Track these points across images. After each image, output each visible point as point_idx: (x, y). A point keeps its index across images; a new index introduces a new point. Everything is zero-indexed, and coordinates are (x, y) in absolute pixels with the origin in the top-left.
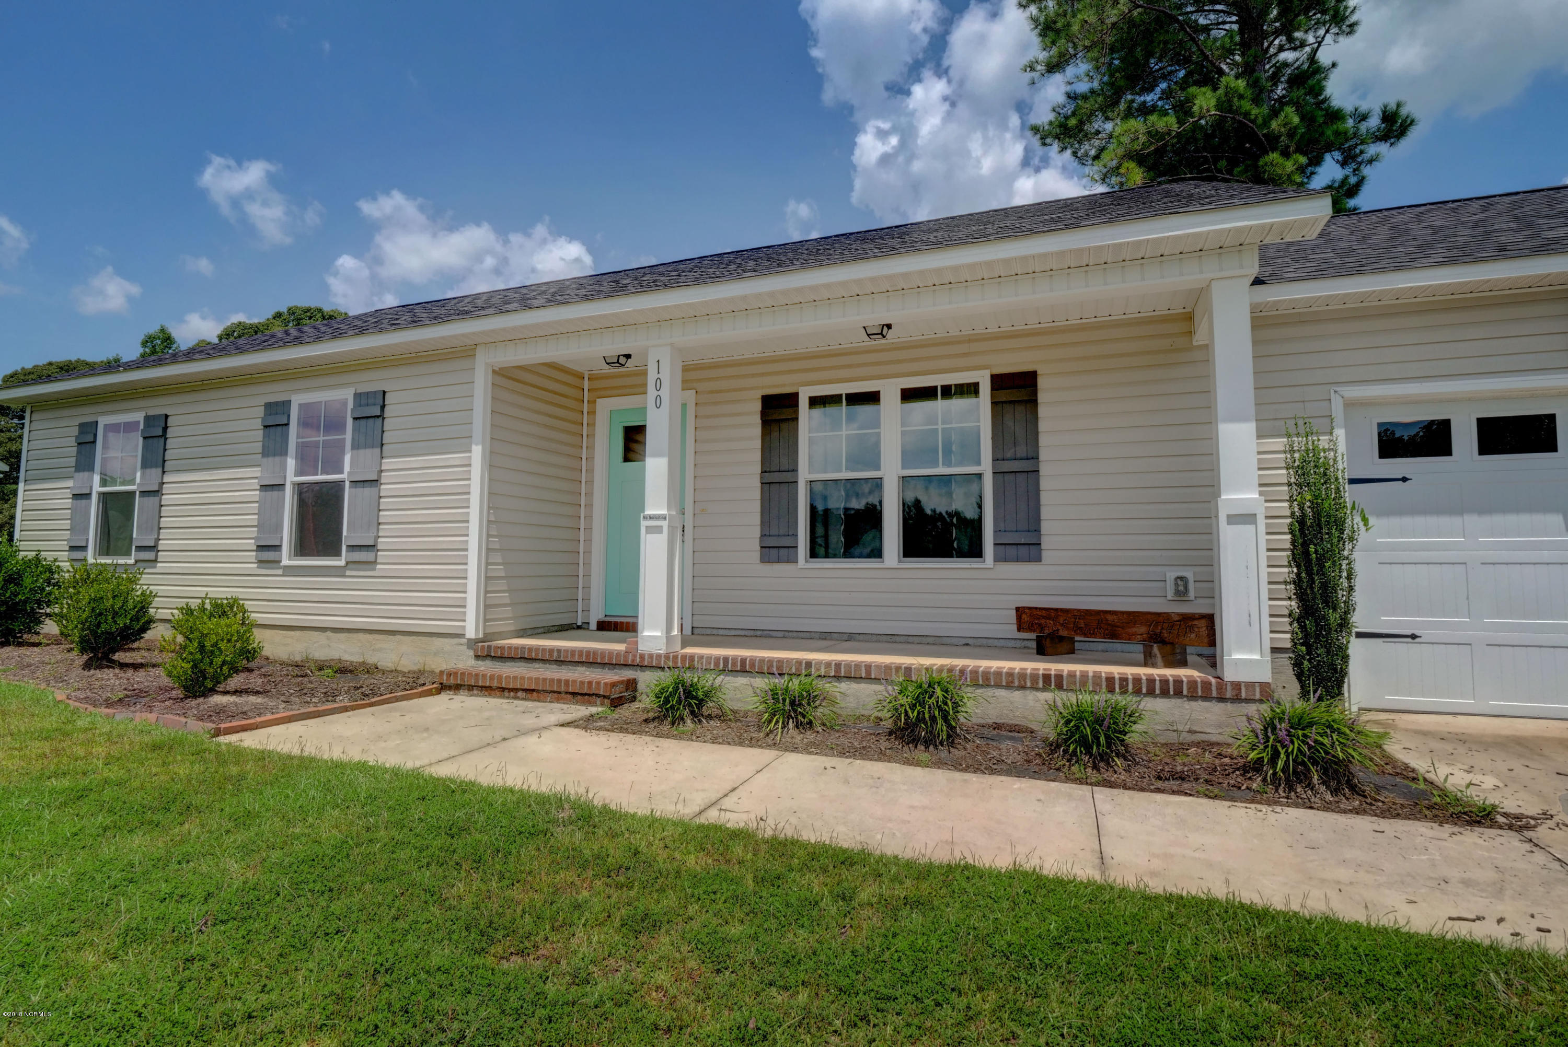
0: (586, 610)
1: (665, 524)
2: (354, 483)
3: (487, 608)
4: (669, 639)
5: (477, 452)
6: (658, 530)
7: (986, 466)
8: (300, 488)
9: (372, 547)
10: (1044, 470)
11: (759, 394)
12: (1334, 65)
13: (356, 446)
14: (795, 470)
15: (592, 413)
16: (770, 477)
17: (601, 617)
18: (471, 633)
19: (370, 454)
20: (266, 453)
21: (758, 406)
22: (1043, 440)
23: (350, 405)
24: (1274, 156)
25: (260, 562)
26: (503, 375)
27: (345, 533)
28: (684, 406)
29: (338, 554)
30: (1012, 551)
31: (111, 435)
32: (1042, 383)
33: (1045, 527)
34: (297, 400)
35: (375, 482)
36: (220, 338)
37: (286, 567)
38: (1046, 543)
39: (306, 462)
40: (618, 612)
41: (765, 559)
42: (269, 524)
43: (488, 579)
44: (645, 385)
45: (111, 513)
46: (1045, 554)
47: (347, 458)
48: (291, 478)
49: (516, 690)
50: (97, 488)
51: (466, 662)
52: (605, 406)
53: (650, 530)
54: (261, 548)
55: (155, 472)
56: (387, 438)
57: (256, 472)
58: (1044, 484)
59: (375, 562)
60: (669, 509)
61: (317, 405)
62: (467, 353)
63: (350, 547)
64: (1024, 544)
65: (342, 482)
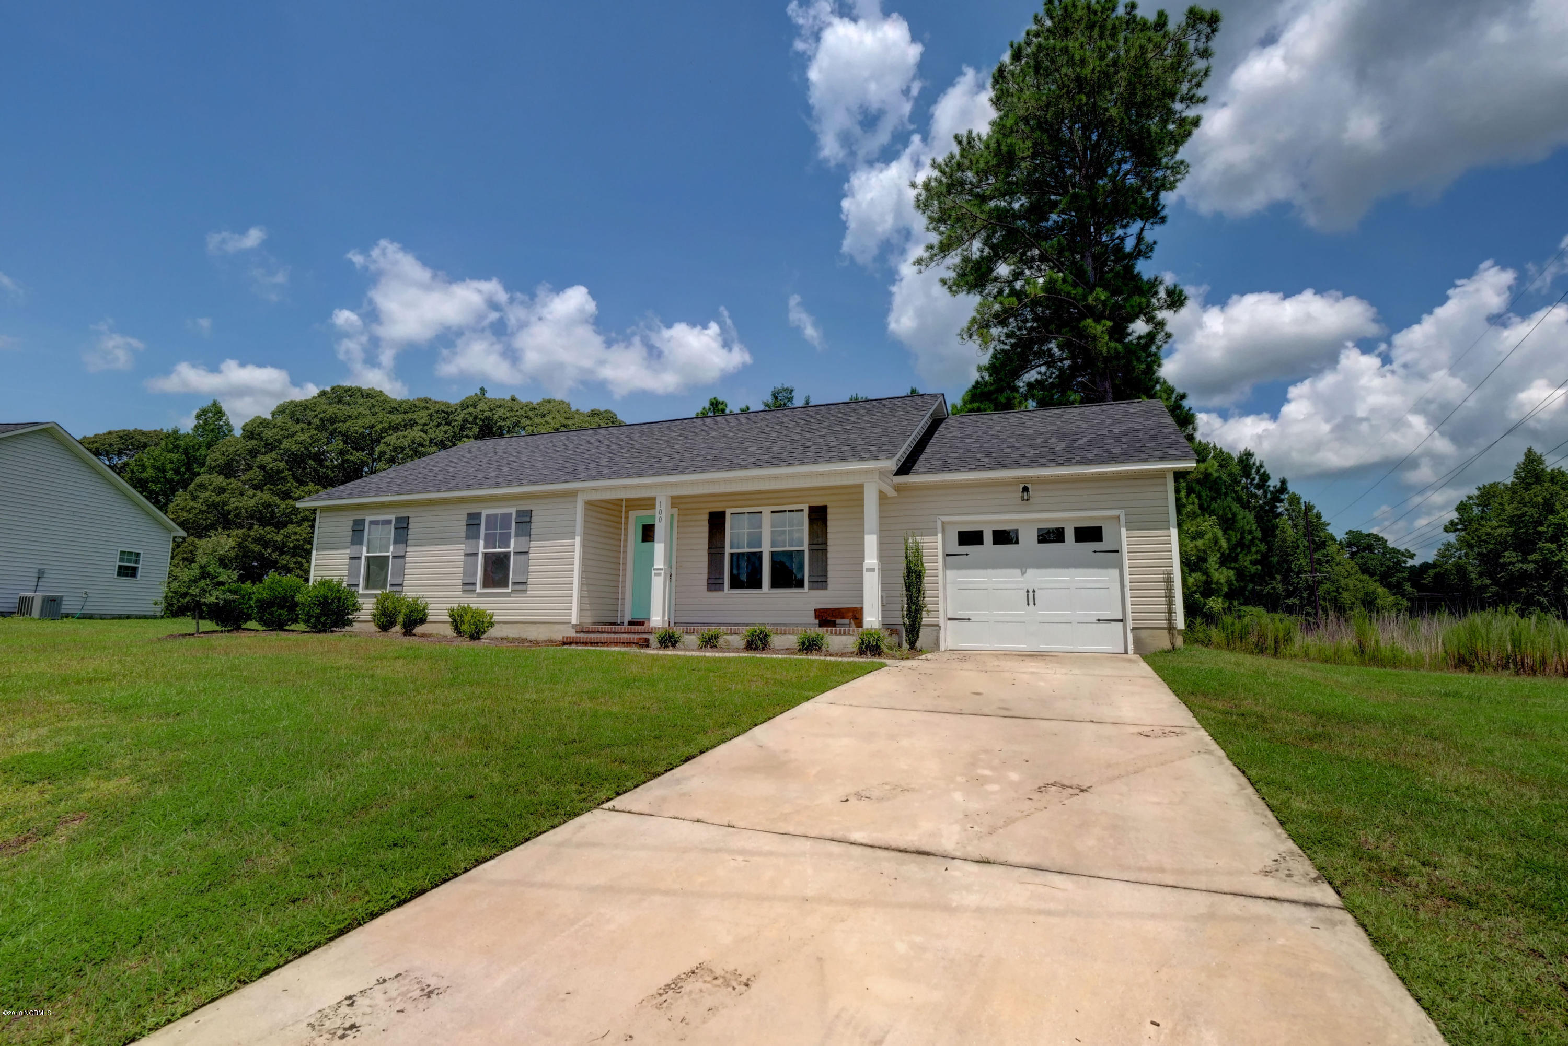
0: (623, 616)
1: (662, 572)
2: (516, 553)
3: (581, 610)
4: (664, 621)
5: (578, 540)
6: (659, 574)
7: (805, 547)
8: (485, 554)
9: (525, 583)
10: (830, 549)
11: (708, 511)
12: (1155, 243)
13: (517, 535)
14: (724, 548)
15: (627, 518)
16: (713, 551)
17: (630, 619)
18: (574, 621)
19: (523, 539)
20: (467, 538)
21: (707, 517)
22: (829, 536)
23: (514, 516)
24: (1089, 321)
25: (464, 591)
26: (589, 504)
27: (511, 576)
28: (672, 515)
29: (506, 586)
30: (815, 584)
31: (372, 526)
32: (829, 511)
33: (830, 574)
34: (485, 513)
35: (527, 553)
36: (273, 414)
37: (478, 593)
38: (830, 581)
39: (489, 543)
40: (639, 616)
41: (709, 590)
42: (469, 571)
43: (581, 597)
44: (655, 505)
45: (371, 567)
46: (829, 586)
47: (512, 541)
48: (482, 549)
49: (597, 643)
50: (365, 553)
51: (572, 633)
52: (633, 514)
53: (656, 575)
54: (464, 584)
55: (402, 546)
56: (533, 532)
57: (463, 547)
58: (829, 555)
59: (526, 590)
60: (664, 565)
61: (496, 515)
62: (573, 494)
63: (514, 584)
64: (821, 582)
65: (509, 553)
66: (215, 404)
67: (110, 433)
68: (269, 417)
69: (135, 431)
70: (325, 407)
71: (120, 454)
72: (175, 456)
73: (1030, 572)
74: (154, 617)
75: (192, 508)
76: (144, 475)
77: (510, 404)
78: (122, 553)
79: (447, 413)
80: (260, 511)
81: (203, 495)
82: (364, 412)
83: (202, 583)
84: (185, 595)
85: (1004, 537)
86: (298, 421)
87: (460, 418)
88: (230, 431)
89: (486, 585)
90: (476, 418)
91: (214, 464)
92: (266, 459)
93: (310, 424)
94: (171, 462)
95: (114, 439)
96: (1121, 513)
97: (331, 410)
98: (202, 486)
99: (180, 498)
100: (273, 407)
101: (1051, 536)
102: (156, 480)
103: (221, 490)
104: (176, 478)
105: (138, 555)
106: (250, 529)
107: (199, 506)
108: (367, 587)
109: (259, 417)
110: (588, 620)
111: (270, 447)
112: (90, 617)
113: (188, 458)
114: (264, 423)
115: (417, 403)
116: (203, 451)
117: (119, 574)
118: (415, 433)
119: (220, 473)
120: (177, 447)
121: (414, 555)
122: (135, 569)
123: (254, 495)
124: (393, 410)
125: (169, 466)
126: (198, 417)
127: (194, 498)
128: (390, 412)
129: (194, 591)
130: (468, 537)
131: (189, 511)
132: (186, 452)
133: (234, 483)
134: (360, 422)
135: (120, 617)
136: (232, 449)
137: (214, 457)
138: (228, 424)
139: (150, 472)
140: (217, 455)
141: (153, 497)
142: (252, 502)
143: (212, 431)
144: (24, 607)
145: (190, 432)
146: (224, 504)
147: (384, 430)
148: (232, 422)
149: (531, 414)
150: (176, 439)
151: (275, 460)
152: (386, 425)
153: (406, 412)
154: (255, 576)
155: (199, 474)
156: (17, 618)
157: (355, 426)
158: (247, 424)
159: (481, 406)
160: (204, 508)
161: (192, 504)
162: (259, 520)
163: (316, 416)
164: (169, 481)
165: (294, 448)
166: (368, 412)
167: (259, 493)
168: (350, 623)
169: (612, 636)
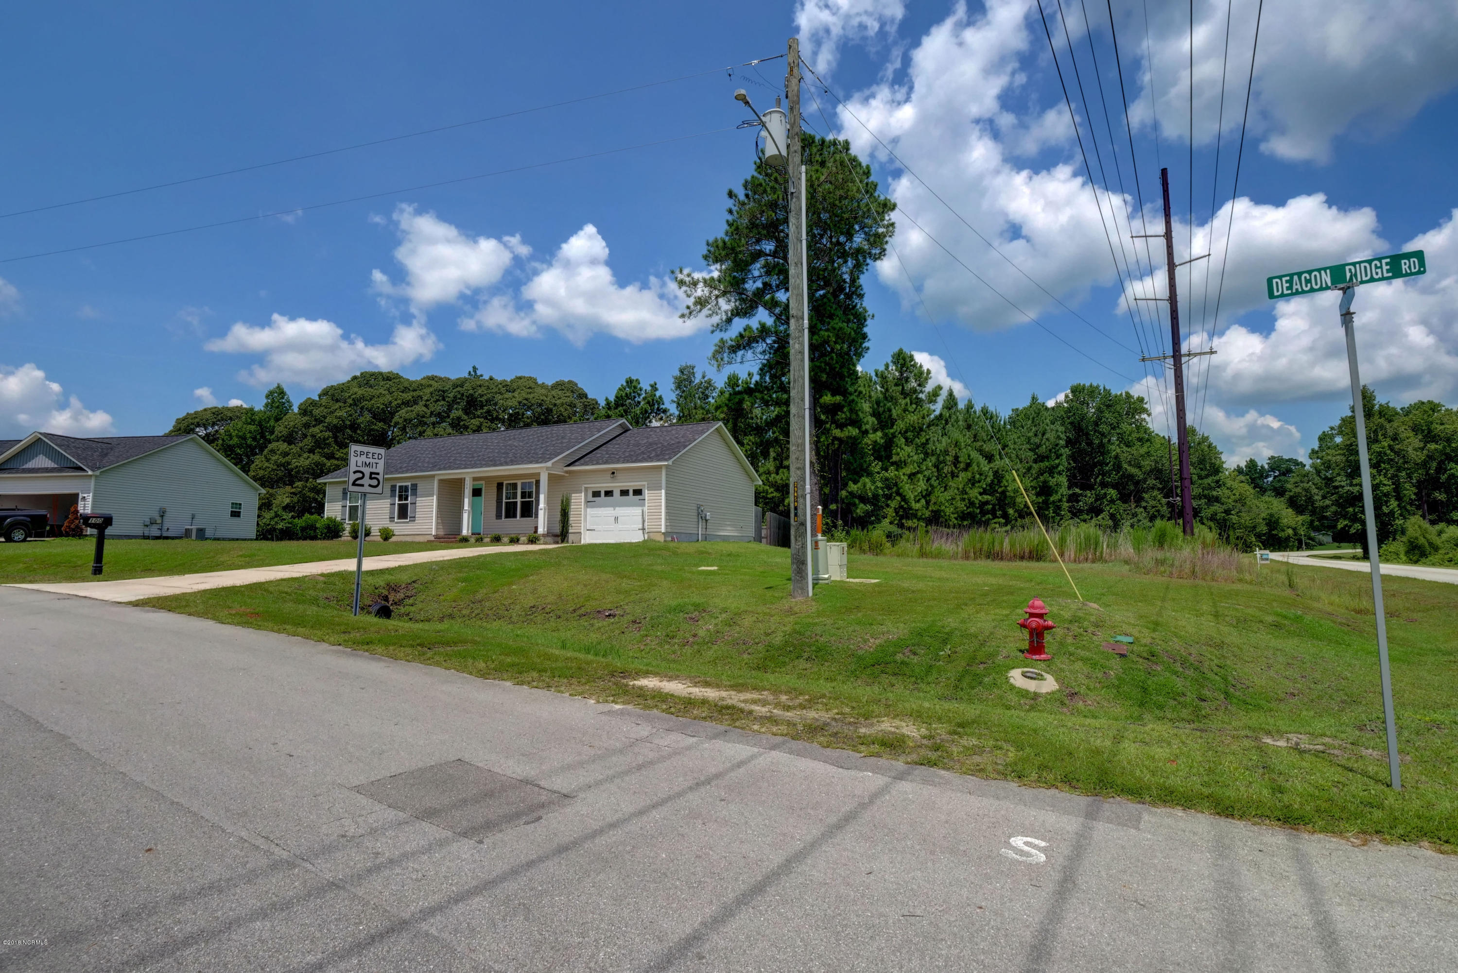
1: (467, 511)
2: (411, 503)
3: (437, 529)
5: (435, 497)
7: (534, 499)
8: (399, 505)
9: (414, 517)
11: (497, 483)
13: (411, 495)
14: (502, 499)
16: (498, 500)
18: (433, 534)
19: (414, 498)
21: (497, 487)
23: (410, 487)
25: (388, 521)
27: (408, 514)
29: (406, 518)
35: (415, 503)
37: (396, 522)
39: (400, 499)
41: (497, 519)
42: (392, 512)
43: (437, 523)
45: (351, 511)
47: (409, 498)
48: (397, 502)
50: (348, 505)
51: (433, 539)
53: (465, 513)
54: (389, 518)
55: (365, 502)
56: (418, 494)
57: (389, 501)
59: (414, 520)
61: (403, 486)
62: (433, 476)
63: (410, 517)
65: (408, 504)
66: (279, 387)
67: (205, 410)
68: (317, 398)
69: (223, 408)
70: (356, 390)
71: (214, 424)
72: (252, 428)
73: (617, 508)
74: (251, 540)
75: (267, 467)
76: (231, 442)
77: (487, 384)
78: (233, 504)
79: (444, 391)
80: (313, 469)
81: (273, 458)
82: (384, 392)
83: (276, 519)
84: (269, 525)
85: (609, 493)
86: (337, 401)
87: (451, 395)
88: (290, 407)
89: (399, 518)
90: (463, 395)
91: (280, 435)
92: (316, 430)
93: (345, 403)
94: (250, 432)
95: (209, 415)
96: (645, 483)
97: (360, 392)
98: (273, 451)
99: (259, 461)
100: (319, 391)
101: (624, 493)
102: (240, 446)
103: (285, 454)
104: (254, 444)
105: (240, 504)
106: (307, 481)
107: (271, 466)
108: (350, 520)
109: (310, 399)
110: (441, 533)
111: (319, 421)
112: (218, 539)
113: (262, 429)
114: (313, 403)
115: (423, 382)
116: (272, 423)
117: (231, 516)
118: (419, 408)
119: (284, 441)
120: (253, 420)
121: (370, 505)
122: (239, 512)
123: (309, 457)
124: (405, 390)
125: (248, 435)
126: (267, 397)
127: (268, 460)
128: (403, 392)
129: (273, 523)
130: (391, 497)
131: (264, 469)
132: (260, 424)
133: (295, 449)
134: (381, 400)
135: (233, 540)
136: (292, 424)
137: (280, 429)
138: (289, 402)
139: (235, 440)
140: (282, 428)
141: (237, 461)
142: (307, 462)
143: (278, 407)
144: (187, 533)
145: (262, 409)
146: (289, 463)
147: (398, 406)
148: (291, 399)
149: (503, 390)
150: (253, 415)
151: (321, 431)
152: (399, 402)
153: (414, 390)
154: (300, 515)
155: (270, 442)
156: (185, 540)
157: (378, 404)
158: (301, 404)
159: (467, 386)
160: (275, 467)
161: (267, 464)
162: (313, 474)
163: (349, 397)
164: (250, 446)
165: (335, 421)
166: (387, 392)
167: (311, 455)
168: (340, 536)
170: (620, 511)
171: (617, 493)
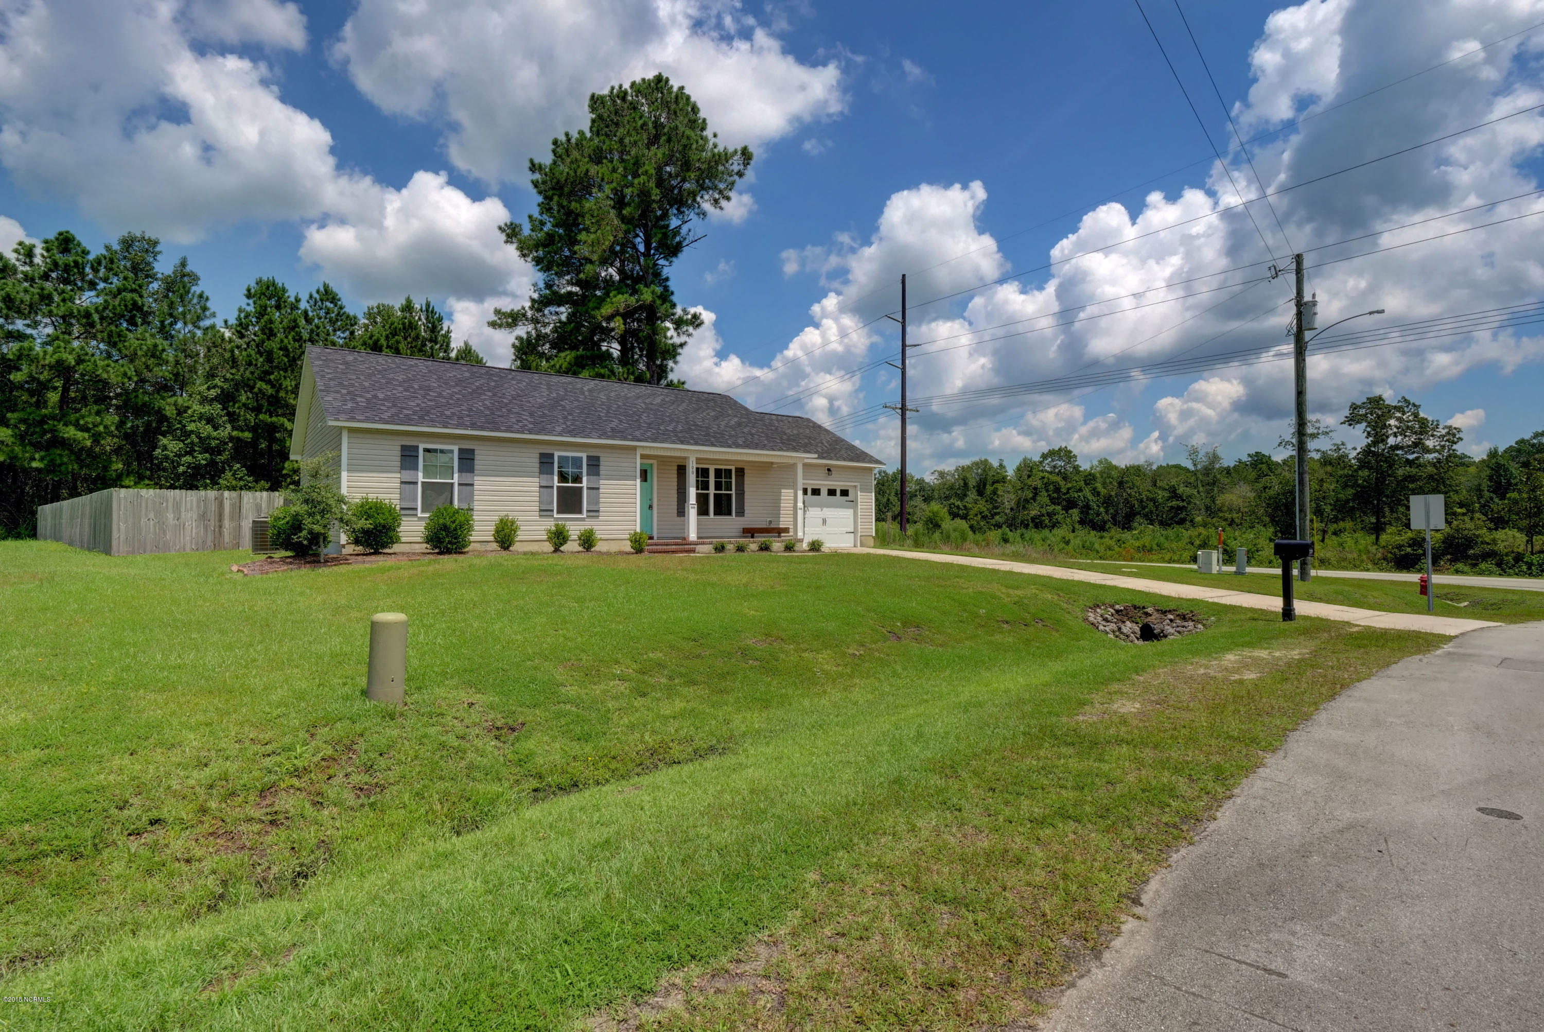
1: (695, 506)
2: (588, 488)
4: (696, 537)
5: (638, 481)
6: (694, 508)
8: (558, 487)
9: (598, 511)
10: (746, 493)
13: (588, 475)
19: (593, 478)
23: (584, 459)
25: (540, 516)
26: (648, 457)
27: (584, 505)
29: (580, 512)
30: (737, 514)
31: (428, 453)
33: (745, 508)
34: (557, 454)
35: (598, 488)
37: (555, 517)
38: (746, 512)
39: (563, 477)
41: (678, 516)
42: (545, 499)
45: (430, 491)
46: (746, 515)
47: (584, 479)
48: (556, 483)
50: (421, 478)
53: (692, 508)
54: (541, 510)
55: (469, 474)
56: (602, 472)
57: (538, 479)
58: (745, 497)
59: (600, 516)
60: (695, 501)
61: (567, 458)
62: (634, 448)
63: (588, 511)
64: (741, 512)
65: (581, 488)
73: (824, 509)
85: (816, 492)
89: (561, 511)
96: (858, 484)
101: (832, 492)
108: (426, 508)
121: (481, 483)
130: (541, 472)
169: (665, 547)
170: (828, 512)
171: (824, 492)
